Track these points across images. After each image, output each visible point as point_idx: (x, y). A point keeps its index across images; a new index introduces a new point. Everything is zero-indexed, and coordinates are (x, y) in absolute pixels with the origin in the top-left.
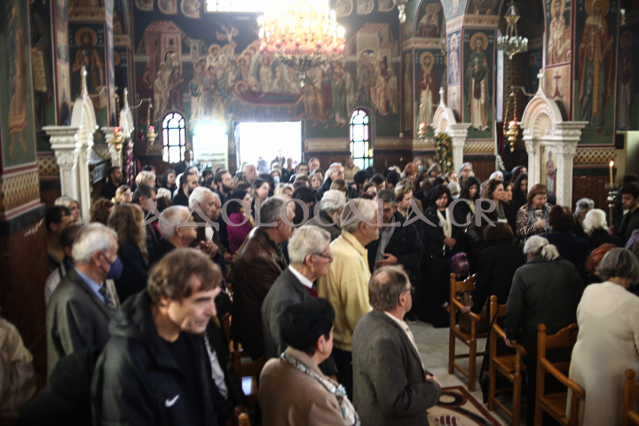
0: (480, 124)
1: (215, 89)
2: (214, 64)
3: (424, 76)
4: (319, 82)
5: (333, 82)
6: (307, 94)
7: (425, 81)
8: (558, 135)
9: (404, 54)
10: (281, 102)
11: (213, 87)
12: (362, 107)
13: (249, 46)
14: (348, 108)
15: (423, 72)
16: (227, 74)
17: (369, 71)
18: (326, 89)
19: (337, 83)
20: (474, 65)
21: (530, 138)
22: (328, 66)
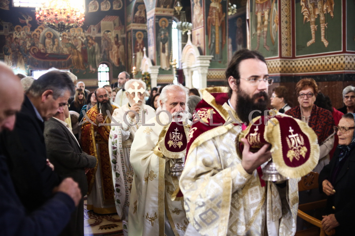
0: (166, 67)
1: (19, 51)
2: (18, 37)
3: (138, 44)
4: (80, 48)
5: (88, 48)
6: (73, 55)
7: (138, 47)
8: (198, 63)
9: (127, 33)
10: (58, 59)
11: (17, 50)
12: (104, 62)
13: (39, 27)
14: (97, 62)
15: (137, 42)
16: (26, 43)
17: (108, 42)
18: (84, 52)
19: (90, 48)
20: (161, 35)
22: (85, 39)
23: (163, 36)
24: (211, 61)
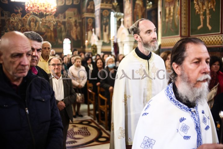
0: (107, 41)
2: (13, 20)
3: (89, 26)
4: (52, 28)
5: (57, 28)
6: (48, 33)
7: (89, 28)
8: (128, 39)
9: (82, 19)
12: (68, 37)
13: (27, 15)
14: (63, 37)
16: (18, 24)
17: (70, 25)
18: (55, 31)
19: (59, 29)
20: (104, 21)
21: (120, 41)
22: (56, 23)
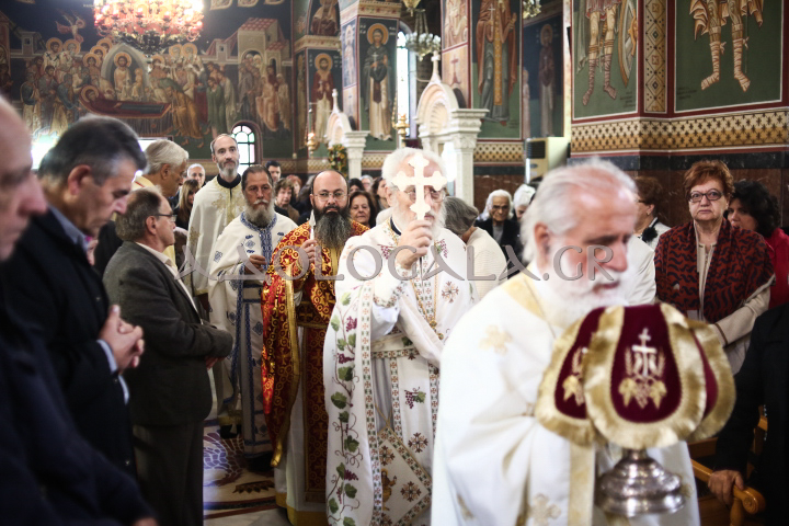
0: (381, 133)
1: (55, 95)
2: (53, 63)
3: (320, 82)
4: (191, 89)
6: (176, 105)
7: (321, 88)
8: (454, 126)
10: (142, 113)
11: (52, 92)
15: (319, 78)
17: (253, 77)
18: (200, 98)
19: (214, 91)
20: (372, 62)
21: (427, 134)
23: (375, 64)
24: (482, 120)
